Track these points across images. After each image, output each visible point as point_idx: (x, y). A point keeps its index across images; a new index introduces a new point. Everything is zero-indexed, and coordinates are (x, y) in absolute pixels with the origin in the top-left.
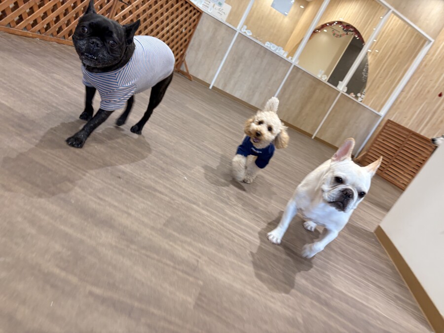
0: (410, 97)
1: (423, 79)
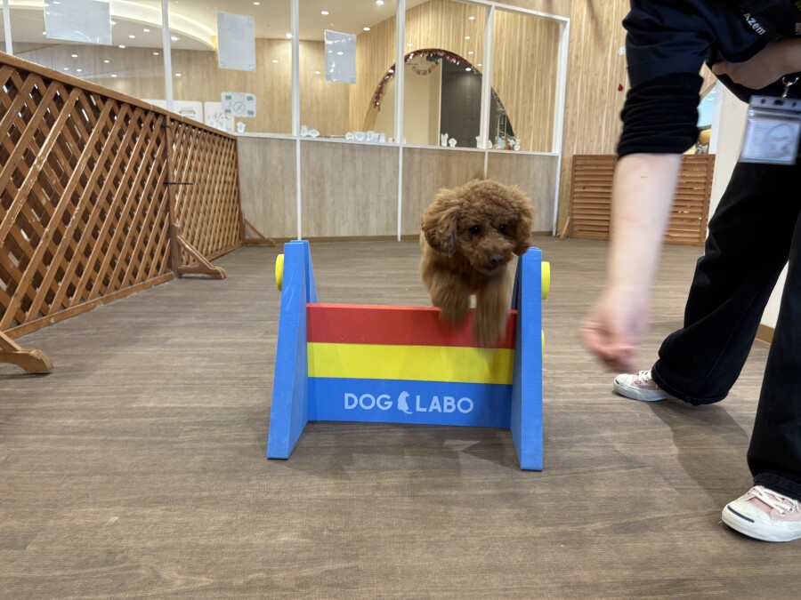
0: (581, 111)
1: (584, 77)
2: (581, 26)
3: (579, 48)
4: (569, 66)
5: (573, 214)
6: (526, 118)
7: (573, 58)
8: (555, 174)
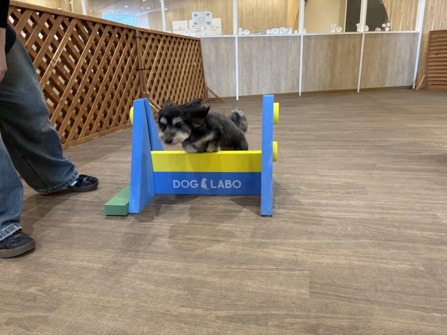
5: (427, 73)
6: (398, 8)
8: (417, 46)
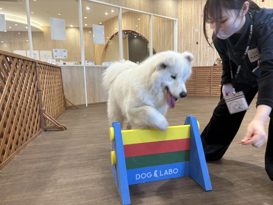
1: (184, 39)
2: (181, 22)
3: (181, 29)
4: (178, 36)
7: (179, 33)
